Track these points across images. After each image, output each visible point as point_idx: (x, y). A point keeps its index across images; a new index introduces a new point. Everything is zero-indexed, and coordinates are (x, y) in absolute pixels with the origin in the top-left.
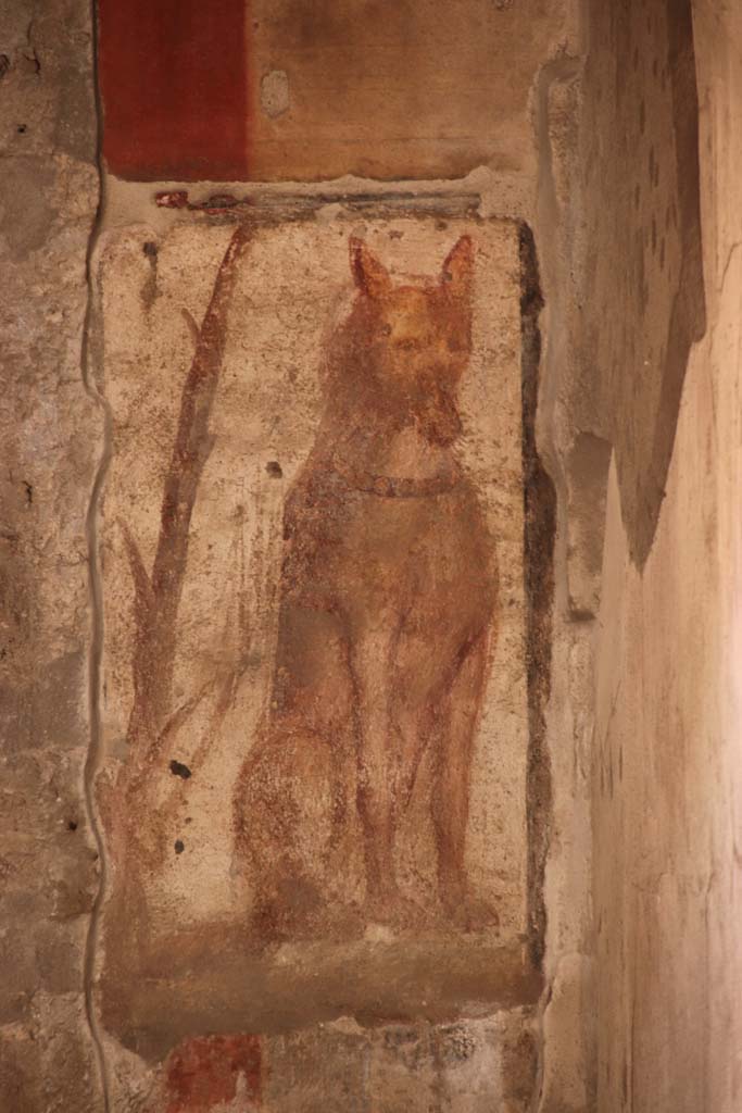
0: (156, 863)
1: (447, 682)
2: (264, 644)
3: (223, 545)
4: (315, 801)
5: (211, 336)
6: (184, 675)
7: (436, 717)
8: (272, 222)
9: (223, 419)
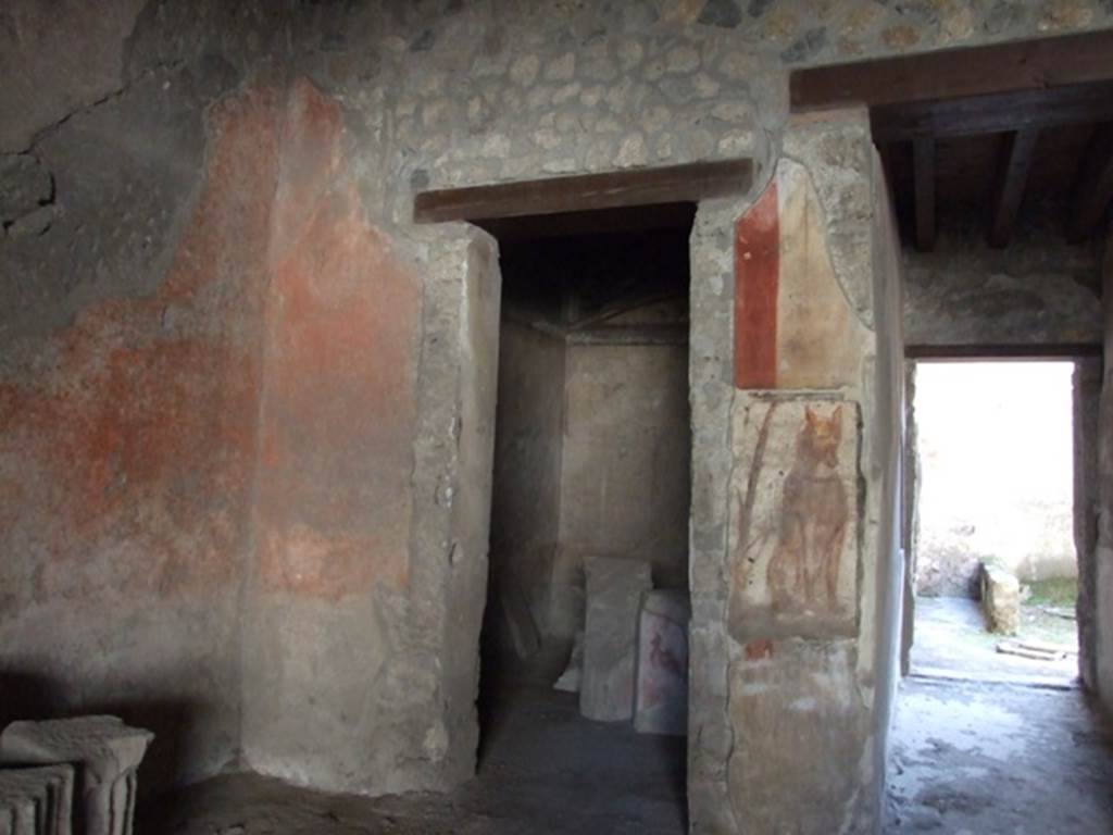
0: (744, 587)
1: (832, 539)
2: (776, 524)
3: (765, 496)
4: (791, 573)
5: (764, 434)
6: (753, 533)
7: (828, 549)
8: (782, 401)
9: (766, 459)
